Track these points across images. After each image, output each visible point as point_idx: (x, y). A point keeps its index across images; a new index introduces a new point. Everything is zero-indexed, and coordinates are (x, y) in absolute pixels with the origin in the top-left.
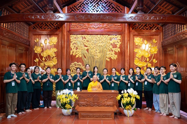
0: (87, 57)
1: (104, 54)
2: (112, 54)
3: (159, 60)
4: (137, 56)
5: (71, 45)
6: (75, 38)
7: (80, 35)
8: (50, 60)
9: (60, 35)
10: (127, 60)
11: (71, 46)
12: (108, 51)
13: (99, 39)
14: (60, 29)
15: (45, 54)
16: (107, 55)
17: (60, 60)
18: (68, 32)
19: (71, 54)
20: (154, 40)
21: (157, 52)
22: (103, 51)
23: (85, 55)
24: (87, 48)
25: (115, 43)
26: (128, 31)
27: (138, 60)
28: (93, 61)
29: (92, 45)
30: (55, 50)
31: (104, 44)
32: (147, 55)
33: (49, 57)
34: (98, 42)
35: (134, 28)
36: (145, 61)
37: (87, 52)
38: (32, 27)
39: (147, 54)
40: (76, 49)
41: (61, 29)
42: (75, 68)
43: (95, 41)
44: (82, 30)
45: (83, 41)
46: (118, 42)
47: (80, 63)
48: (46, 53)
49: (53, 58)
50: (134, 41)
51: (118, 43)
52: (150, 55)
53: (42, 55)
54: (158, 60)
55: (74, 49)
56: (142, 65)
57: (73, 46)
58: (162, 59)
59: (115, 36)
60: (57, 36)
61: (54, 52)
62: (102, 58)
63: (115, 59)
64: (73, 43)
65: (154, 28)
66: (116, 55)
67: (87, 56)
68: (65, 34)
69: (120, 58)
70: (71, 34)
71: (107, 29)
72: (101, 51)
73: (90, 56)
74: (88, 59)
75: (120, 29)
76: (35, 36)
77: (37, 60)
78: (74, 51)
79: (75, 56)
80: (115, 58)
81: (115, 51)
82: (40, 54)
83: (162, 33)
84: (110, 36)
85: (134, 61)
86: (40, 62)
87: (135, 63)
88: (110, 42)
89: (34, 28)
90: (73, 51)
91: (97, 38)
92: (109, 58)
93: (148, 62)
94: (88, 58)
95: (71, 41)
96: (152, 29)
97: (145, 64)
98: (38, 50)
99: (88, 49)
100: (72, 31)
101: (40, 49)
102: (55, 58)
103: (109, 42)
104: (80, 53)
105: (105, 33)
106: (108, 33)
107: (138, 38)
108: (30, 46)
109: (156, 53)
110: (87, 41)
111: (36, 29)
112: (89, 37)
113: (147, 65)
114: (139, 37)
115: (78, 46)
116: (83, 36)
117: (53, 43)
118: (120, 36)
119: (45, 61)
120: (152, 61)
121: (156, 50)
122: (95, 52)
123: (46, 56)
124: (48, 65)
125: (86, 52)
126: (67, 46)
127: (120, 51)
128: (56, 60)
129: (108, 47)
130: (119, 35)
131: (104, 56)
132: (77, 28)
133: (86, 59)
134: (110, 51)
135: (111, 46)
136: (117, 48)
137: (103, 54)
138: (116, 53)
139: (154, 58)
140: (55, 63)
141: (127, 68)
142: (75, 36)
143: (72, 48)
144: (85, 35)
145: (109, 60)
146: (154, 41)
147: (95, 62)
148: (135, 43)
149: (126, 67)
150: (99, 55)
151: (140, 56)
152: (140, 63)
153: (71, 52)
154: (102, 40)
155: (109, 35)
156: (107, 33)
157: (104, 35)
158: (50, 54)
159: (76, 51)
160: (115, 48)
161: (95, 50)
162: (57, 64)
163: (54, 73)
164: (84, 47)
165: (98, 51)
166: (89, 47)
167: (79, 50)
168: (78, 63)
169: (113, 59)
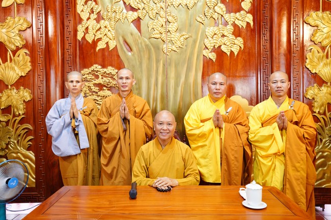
0: (134, 49)
2: (223, 36)
4: (316, 39)
5: (79, 7)
8: (5, 61)
11: (78, 11)
12: (210, 25)
16: (206, 40)
17: (40, 60)
19: (79, 37)
22: (191, 25)
23: (130, 40)
24: (133, 15)
27: (321, 54)
28: (158, 61)
37: (135, 30)
40: (98, 20)
42: (95, 85)
47: (110, 70)
49: (14, 52)
55: (89, 18)
57: (87, 9)
61: (20, 31)
62: (190, 50)
63: (236, 53)
66: (239, 38)
67: (137, 44)
73: (148, 42)
74: (140, 55)
78: (89, 28)
79: (95, 43)
80: (236, 50)
81: (235, 25)
85: (304, 59)
87: (309, 66)
90: (87, 29)
92: (213, 50)
94: (139, 51)
99: (139, 19)
102: (22, 51)
104: (112, 34)
115: (103, 7)
122: (162, 30)
125: (133, 28)
127: (252, 24)
128: (28, 58)
129: (211, 11)
133: (133, 55)
134: (216, 24)
135: (220, 4)
136: (242, 12)
137: (194, 37)
138: (237, 32)
140: (23, 70)
143: (82, 17)
145: (213, 56)
147: (164, 64)
150: (178, 39)
152: (325, 65)
158: (4, 39)
159: (98, 26)
160: (236, 13)
161: (162, 21)
162: (31, 73)
163: (22, 106)
164: (125, 11)
165: (176, 24)
166: (144, 11)
167: (107, 22)
168: (105, 70)
169: (228, 54)
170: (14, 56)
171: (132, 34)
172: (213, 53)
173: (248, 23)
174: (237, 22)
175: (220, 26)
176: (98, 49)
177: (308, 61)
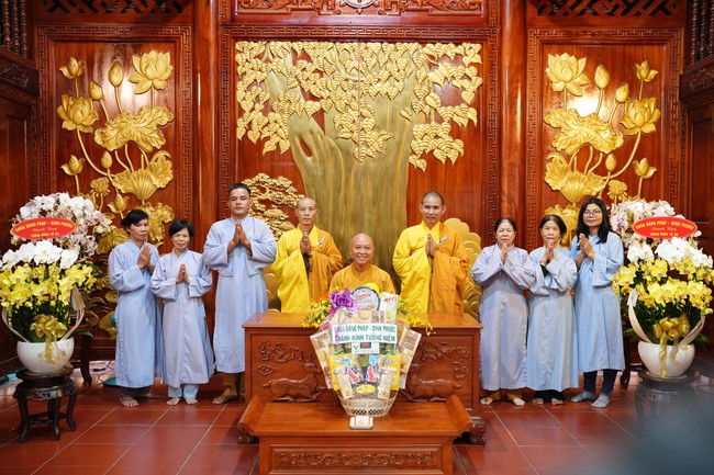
0: (315, 151)
1: (401, 134)
2: (437, 137)
3: (666, 165)
4: (558, 145)
5: (240, 94)
6: (259, 57)
7: (285, 44)
8: (137, 167)
9: (186, 40)
10: (512, 165)
11: (239, 99)
12: (419, 122)
13: (374, 61)
14: (185, 11)
15: (112, 138)
16: (413, 142)
17: (186, 167)
18: (224, 25)
19: (240, 134)
20: (644, 65)
21: (657, 124)
22: (393, 121)
23: (309, 140)
24: (316, 106)
25: (454, 82)
26: (518, 20)
27: (565, 165)
28: (349, 170)
29: (339, 90)
30: (160, 114)
31: (400, 85)
32: (606, 141)
33: (132, 154)
34: (369, 76)
35: (548, 10)
36: (595, 171)
37: (317, 128)
38: (45, 3)
39: (606, 135)
40: (265, 112)
41: (188, 10)
42: (261, 202)
43: (354, 71)
44: (293, 21)
45: (299, 71)
46: (470, 79)
47: (282, 181)
48: (115, 132)
49: (150, 155)
50: (547, 70)
51: (466, 83)
52: (619, 142)
53: (98, 139)
54: (658, 167)
55: (253, 109)
56: (582, 186)
57: (250, 97)
58: (678, 158)
59: (452, 45)
60: (172, 45)
61: (158, 126)
62: (392, 155)
63: (454, 161)
64: (249, 79)
65: (645, 7)
66: (459, 141)
67: (318, 146)
68: (212, 36)
69: (479, 158)
70: (237, 39)
71: (415, 15)
72: (384, 121)
73: (333, 144)
74: (322, 161)
75: (478, 12)
76: (63, 46)
77: (76, 163)
78: (252, 123)
79: (261, 143)
80: (453, 157)
81: (452, 122)
82: (88, 138)
83: (682, 34)
84: (430, 48)
85: (542, 171)
86: (92, 174)
87: (548, 181)
88: (431, 75)
89: (58, 4)
90: (250, 124)
91: (366, 55)
92: (423, 156)
93: (613, 173)
94: (320, 154)
95: (240, 70)
96: (633, 11)
97: (595, 184)
98: (76, 116)
99: (322, 111)
100: (241, 21)
101: (86, 109)
102: (161, 154)
103: (424, 74)
104: (284, 132)
105: (404, 33)
106: (421, 34)
107: (565, 56)
108: (36, 95)
109: (650, 128)
110: (317, 71)
111: (67, 11)
112: (327, 54)
113: (607, 189)
114: (571, 54)
115: (272, 94)
116: (298, 46)
117: (150, 83)
118: (477, 47)
119: (116, 168)
120: (632, 168)
121: (651, 116)
122: (354, 128)
123: (120, 145)
124: (130, 189)
125: (313, 124)
126: (221, 98)
127: (475, 121)
128: (169, 164)
129: (421, 103)
130: (473, 41)
131: (400, 145)
132: (270, 7)
133: (314, 161)
134: (428, 121)
135: (432, 94)
136: (463, 105)
137: (397, 138)
138: (456, 132)
139: (638, 157)
140: (161, 180)
141: (509, 203)
142: (258, 47)
143: (244, 107)
144: (306, 43)
145: (422, 164)
146: (644, 73)
147: (356, 175)
148: (550, 82)
149: (505, 198)
150: (376, 140)
151: (573, 147)
152: (571, 179)
153: (241, 124)
154: (389, 65)
155: (423, 42)
156: (412, 31)
157: (402, 40)
158: (137, 137)
159: (266, 120)
160: (454, 106)
161: (354, 115)
162: (173, 183)
163: (160, 230)
164: (302, 100)
165: (372, 120)
166: (329, 101)
167: (277, 115)
168: (275, 181)
169: (443, 161)
170: (150, 160)
171: (312, 133)
172: (423, 161)
173: (470, 121)
174: (455, 119)
175: (433, 123)
176: (265, 151)
177: (548, 174)
